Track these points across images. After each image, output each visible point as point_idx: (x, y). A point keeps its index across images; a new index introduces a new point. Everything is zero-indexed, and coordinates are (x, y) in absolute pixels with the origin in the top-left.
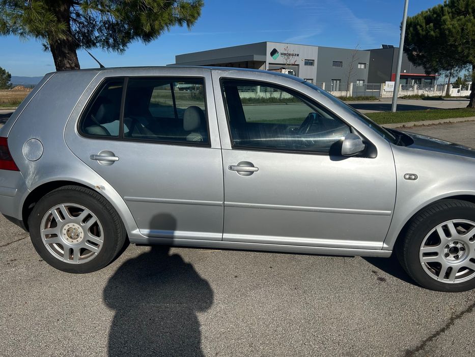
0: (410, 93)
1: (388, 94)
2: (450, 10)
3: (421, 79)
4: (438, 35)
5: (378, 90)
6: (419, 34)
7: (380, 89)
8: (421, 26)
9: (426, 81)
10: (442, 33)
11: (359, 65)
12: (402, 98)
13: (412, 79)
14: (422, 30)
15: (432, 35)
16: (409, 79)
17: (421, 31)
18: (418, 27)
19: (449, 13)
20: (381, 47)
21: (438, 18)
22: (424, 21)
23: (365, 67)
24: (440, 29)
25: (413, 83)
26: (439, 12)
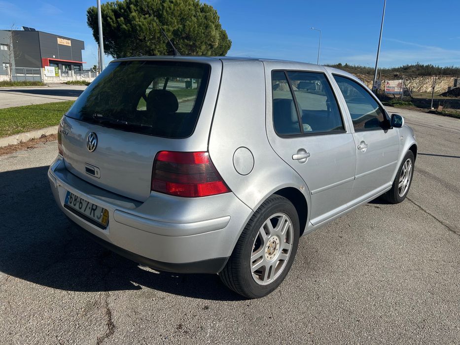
0: (70, 79)
1: (49, 79)
2: (135, 8)
3: (70, 65)
4: (131, 30)
5: (38, 75)
6: (110, 25)
7: (41, 74)
8: (111, 18)
9: (75, 67)
10: (134, 28)
11: (2, 47)
12: (66, 83)
13: (63, 65)
14: (113, 21)
15: (124, 28)
16: (60, 65)
17: (112, 23)
18: (108, 18)
19: (135, 11)
20: (22, 29)
21: (126, 13)
22: (113, 13)
23: (9, 49)
24: (131, 24)
25: (64, 69)
26: (125, 8)
